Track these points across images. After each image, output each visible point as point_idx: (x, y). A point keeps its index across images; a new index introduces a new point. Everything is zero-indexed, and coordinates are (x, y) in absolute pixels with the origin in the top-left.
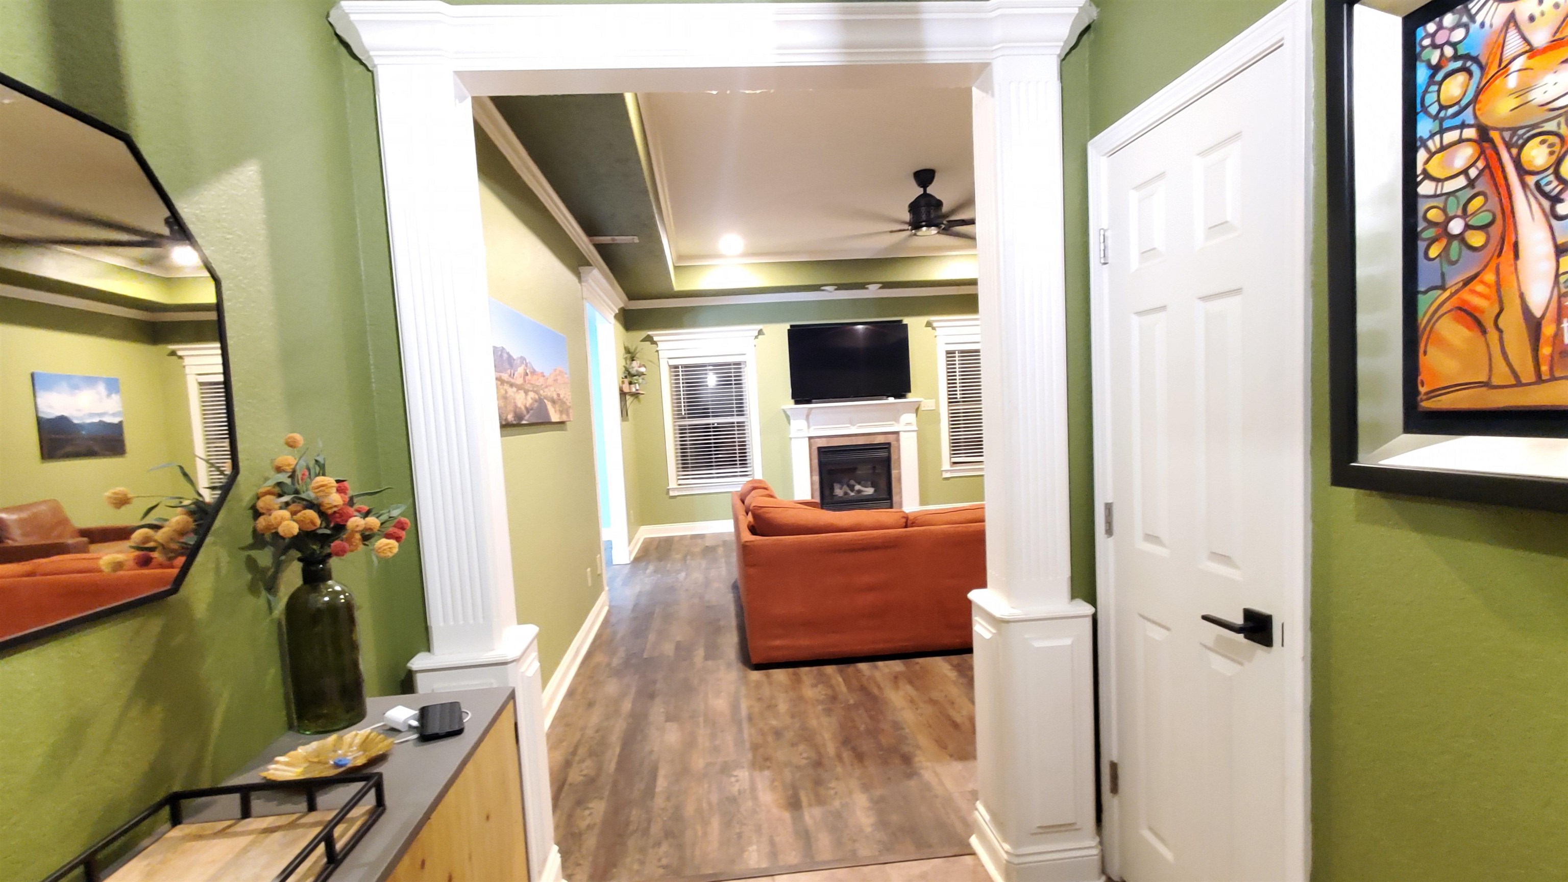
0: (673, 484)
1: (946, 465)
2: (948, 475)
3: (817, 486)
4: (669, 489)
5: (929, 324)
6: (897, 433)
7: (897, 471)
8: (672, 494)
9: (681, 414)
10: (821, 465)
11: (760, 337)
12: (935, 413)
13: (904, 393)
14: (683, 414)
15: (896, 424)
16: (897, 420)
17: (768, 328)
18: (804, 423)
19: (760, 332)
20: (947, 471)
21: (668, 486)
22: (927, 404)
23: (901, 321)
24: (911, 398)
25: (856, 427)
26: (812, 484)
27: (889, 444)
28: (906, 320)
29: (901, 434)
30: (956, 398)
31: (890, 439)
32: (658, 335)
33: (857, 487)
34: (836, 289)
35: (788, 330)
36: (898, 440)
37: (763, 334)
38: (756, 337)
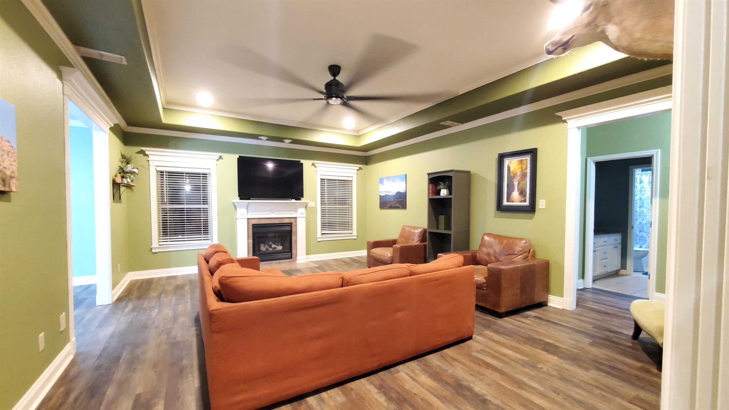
0: (155, 244)
1: (319, 235)
2: (320, 240)
3: (251, 246)
4: (152, 248)
5: (313, 165)
6: (296, 218)
7: (295, 238)
8: (154, 251)
9: (164, 201)
10: (254, 234)
11: (220, 160)
12: (315, 209)
13: (300, 198)
14: (165, 201)
15: (295, 213)
16: (296, 211)
17: (226, 156)
19: (221, 157)
20: (319, 238)
21: (152, 246)
22: (311, 204)
23: (300, 161)
24: (303, 200)
25: (274, 214)
27: (291, 223)
28: (302, 161)
29: (298, 218)
30: (325, 202)
31: (292, 221)
32: (148, 150)
33: (273, 246)
34: (267, 140)
35: (238, 158)
36: (296, 222)
37: (222, 159)
38: (218, 160)
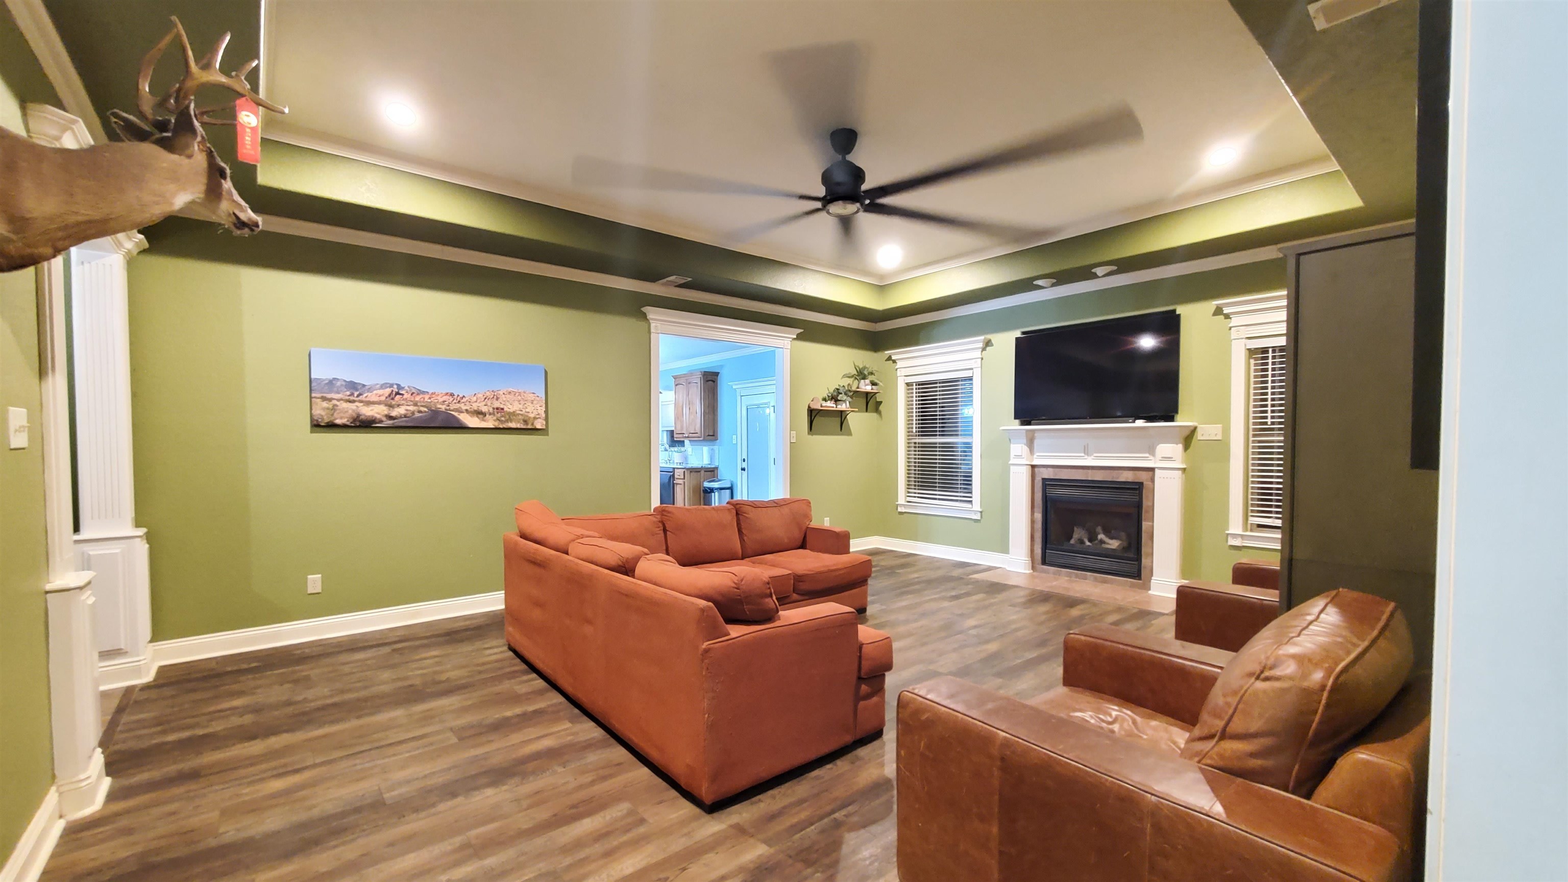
0: (901, 500)
1: (1235, 526)
2: (1237, 542)
3: (1039, 526)
4: (898, 505)
5: (1218, 311)
6: (1152, 470)
7: (1150, 523)
8: (900, 509)
9: (912, 432)
10: (1046, 499)
11: (988, 348)
12: (1221, 447)
13: (1173, 414)
14: (914, 432)
15: (1151, 458)
16: (1152, 451)
17: (996, 338)
18: (1026, 449)
19: (988, 343)
20: (1235, 536)
21: (897, 501)
22: (1208, 432)
23: (1174, 311)
24: (1182, 421)
25: (1092, 457)
26: (1033, 522)
27: (1141, 484)
28: (1180, 310)
29: (1157, 471)
30: (1266, 423)
31: (1143, 477)
32: (896, 354)
33: (1101, 536)
35: (1017, 339)
36: (1153, 480)
37: (992, 345)
38: (984, 349)
